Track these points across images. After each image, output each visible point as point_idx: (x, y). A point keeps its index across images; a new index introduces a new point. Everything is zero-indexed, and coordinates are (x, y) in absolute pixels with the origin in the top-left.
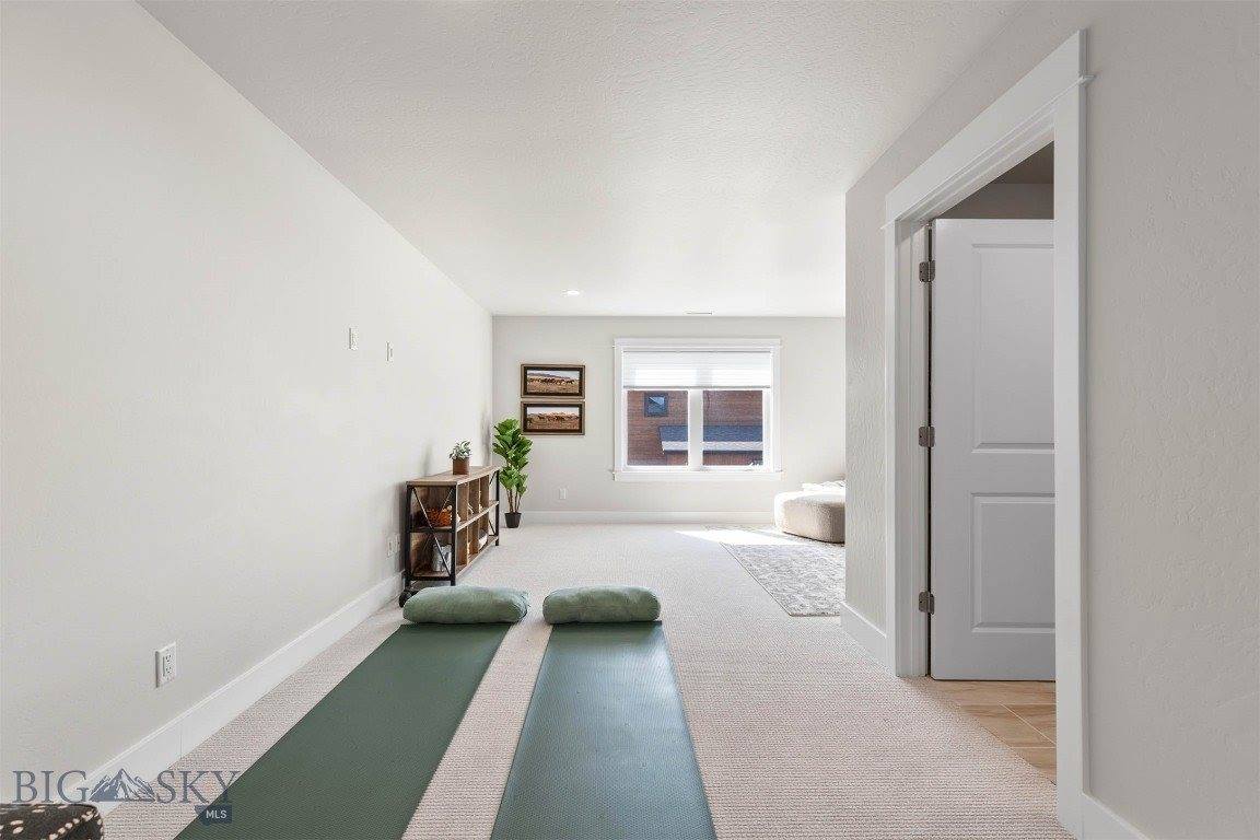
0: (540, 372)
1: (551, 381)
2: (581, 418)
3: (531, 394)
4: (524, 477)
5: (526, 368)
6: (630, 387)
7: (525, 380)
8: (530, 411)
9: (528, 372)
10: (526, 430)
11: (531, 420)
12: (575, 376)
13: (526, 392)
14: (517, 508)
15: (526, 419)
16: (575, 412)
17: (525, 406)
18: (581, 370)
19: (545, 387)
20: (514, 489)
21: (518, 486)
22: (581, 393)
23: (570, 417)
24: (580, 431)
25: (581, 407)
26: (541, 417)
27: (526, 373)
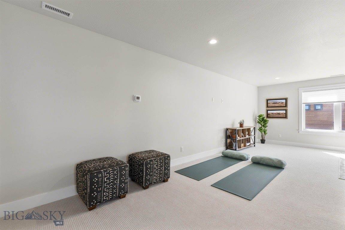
0: (272, 101)
1: (276, 103)
2: (286, 114)
3: (269, 107)
4: (266, 130)
5: (267, 100)
6: (306, 103)
7: (267, 103)
8: (269, 112)
9: (268, 101)
10: (268, 117)
11: (269, 114)
12: (284, 101)
13: (267, 107)
14: (264, 138)
15: (268, 114)
16: (284, 112)
17: (267, 111)
18: (286, 99)
19: (274, 105)
20: (263, 133)
21: (264, 132)
22: (286, 106)
23: (282, 113)
24: (286, 117)
25: (286, 110)
26: (272, 113)
27: (267, 102)
